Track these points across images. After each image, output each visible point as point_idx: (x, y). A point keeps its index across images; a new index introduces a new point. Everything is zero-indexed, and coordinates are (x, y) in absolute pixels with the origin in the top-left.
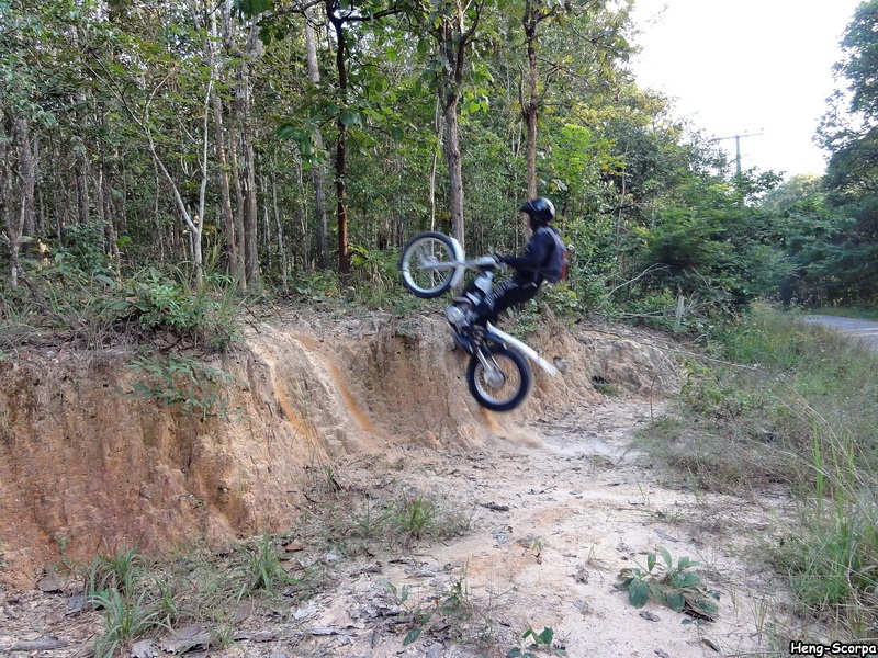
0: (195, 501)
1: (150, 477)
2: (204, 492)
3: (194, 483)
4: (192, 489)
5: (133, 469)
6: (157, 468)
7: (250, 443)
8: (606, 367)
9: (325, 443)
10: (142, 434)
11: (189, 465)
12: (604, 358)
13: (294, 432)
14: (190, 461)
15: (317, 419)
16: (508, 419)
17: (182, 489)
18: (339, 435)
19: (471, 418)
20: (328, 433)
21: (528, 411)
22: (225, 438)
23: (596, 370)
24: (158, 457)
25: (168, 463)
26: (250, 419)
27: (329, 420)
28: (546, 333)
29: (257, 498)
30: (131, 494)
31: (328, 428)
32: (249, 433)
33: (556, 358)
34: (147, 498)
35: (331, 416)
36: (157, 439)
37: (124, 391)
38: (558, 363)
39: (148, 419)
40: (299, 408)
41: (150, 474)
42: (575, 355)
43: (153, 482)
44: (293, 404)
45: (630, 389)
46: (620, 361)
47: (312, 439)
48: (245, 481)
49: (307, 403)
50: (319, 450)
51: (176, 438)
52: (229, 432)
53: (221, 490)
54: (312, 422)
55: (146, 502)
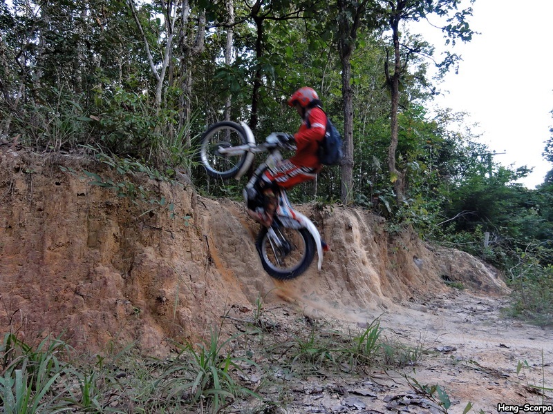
0: (132, 308)
1: (89, 277)
2: (141, 301)
3: (133, 289)
4: (129, 296)
5: (72, 267)
6: (97, 269)
7: (189, 263)
8: (451, 269)
9: (246, 291)
10: (86, 235)
11: (129, 272)
12: (448, 262)
13: (220, 278)
14: (131, 268)
15: (240, 270)
16: (388, 293)
17: (119, 293)
18: (258, 286)
19: (366, 286)
20: (248, 283)
21: (401, 292)
22: (167, 252)
23: (443, 271)
24: (100, 259)
25: (109, 267)
26: (191, 243)
27: (250, 272)
28: (407, 237)
29: (194, 314)
30: (66, 291)
31: (249, 279)
32: (190, 254)
33: (414, 257)
34: (83, 296)
35: (252, 269)
36: (101, 243)
37: (76, 192)
38: (416, 261)
39: (95, 223)
40: (226, 258)
41: (89, 274)
42: (427, 258)
43: (91, 282)
44: (221, 255)
45: (473, 286)
46: (461, 265)
47: (235, 286)
48: (184, 296)
49: (231, 255)
50: (242, 296)
51: (120, 245)
52: (172, 247)
53: (159, 300)
54: (235, 272)
55: (81, 301)
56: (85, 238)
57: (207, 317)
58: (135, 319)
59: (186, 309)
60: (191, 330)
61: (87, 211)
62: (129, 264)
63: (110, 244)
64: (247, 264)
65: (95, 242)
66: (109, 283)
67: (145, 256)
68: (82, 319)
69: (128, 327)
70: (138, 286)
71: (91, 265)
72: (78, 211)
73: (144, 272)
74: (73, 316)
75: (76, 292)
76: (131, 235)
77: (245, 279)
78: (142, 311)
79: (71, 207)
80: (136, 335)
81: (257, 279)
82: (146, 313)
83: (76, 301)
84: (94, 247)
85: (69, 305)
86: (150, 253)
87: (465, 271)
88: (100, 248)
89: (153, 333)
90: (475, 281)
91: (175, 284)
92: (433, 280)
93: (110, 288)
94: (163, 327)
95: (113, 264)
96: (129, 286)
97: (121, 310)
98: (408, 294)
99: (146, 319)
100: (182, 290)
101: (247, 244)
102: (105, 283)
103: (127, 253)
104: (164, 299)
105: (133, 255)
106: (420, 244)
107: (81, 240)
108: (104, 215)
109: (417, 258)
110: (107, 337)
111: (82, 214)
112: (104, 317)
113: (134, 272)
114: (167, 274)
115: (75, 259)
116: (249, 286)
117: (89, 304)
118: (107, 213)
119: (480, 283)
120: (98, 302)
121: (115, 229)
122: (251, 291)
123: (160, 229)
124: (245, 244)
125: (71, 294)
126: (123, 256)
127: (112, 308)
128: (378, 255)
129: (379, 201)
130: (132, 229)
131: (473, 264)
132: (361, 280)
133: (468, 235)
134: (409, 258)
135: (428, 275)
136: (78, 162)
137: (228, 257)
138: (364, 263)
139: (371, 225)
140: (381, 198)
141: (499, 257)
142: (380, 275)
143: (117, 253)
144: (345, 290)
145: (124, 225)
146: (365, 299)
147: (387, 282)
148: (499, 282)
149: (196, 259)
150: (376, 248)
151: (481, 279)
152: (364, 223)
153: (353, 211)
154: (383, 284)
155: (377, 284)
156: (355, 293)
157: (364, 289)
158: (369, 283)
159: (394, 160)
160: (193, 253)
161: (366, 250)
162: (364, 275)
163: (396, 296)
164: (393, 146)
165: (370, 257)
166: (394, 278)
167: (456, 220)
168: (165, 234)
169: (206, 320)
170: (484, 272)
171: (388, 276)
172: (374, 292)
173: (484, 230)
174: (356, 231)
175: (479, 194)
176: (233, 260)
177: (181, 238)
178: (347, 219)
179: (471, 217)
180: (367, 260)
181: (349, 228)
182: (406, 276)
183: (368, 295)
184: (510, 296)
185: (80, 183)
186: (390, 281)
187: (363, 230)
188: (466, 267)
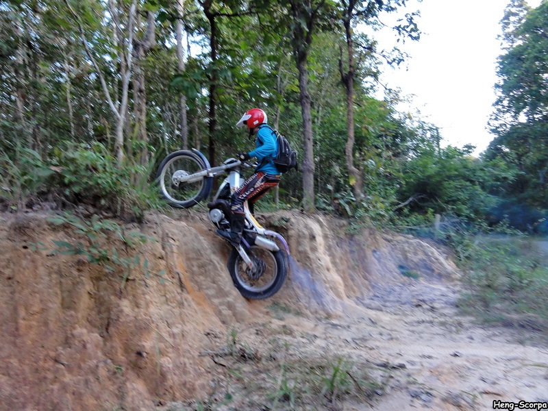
0: (113, 367)
1: (67, 342)
2: (121, 357)
3: (112, 347)
4: (109, 354)
5: (49, 334)
6: (75, 332)
8: (406, 258)
9: (219, 313)
10: (60, 297)
11: (107, 329)
12: (404, 252)
13: (193, 304)
14: (108, 325)
15: (211, 292)
16: (352, 294)
17: (100, 354)
18: (230, 306)
20: (221, 304)
21: (364, 289)
23: (400, 261)
24: (76, 321)
25: (86, 327)
27: (221, 293)
28: (366, 232)
29: (174, 362)
30: (45, 360)
31: (220, 300)
32: (164, 299)
33: (374, 251)
34: (63, 364)
35: (223, 289)
36: (75, 302)
37: (44, 253)
38: (375, 255)
39: (67, 282)
40: (196, 282)
41: (67, 338)
42: (385, 249)
43: (70, 347)
44: (193, 280)
45: (427, 274)
46: (416, 254)
47: (208, 310)
49: (202, 278)
50: (215, 319)
51: (95, 302)
53: (139, 354)
54: (207, 295)
55: (61, 369)
56: (58, 301)
57: (186, 360)
58: (117, 378)
59: (166, 359)
60: (173, 379)
61: (60, 273)
62: (106, 323)
63: (85, 302)
64: (218, 285)
65: (68, 304)
66: (88, 346)
67: (122, 311)
68: (64, 388)
69: (111, 388)
70: (117, 343)
71: (68, 328)
72: (50, 274)
73: (122, 329)
74: (56, 386)
75: (56, 361)
76: (106, 289)
77: (216, 301)
78: (123, 369)
79: (42, 271)
80: (121, 395)
81: (228, 299)
82: (127, 369)
83: (57, 370)
84: (69, 308)
85: (50, 376)
86: (126, 305)
87: (420, 259)
88: (75, 309)
89: (136, 389)
90: (429, 269)
92: (391, 272)
93: (90, 351)
94: (145, 380)
95: (90, 322)
96: (108, 344)
97: (102, 372)
98: (369, 291)
99: (128, 376)
101: (217, 264)
102: (84, 346)
103: (103, 309)
104: (145, 354)
105: (109, 310)
106: (378, 237)
107: (55, 305)
108: (75, 273)
110: (91, 402)
111: (54, 276)
112: (86, 382)
113: (112, 329)
114: (143, 328)
115: (52, 326)
116: (221, 308)
117: (70, 371)
118: (79, 270)
119: (433, 271)
120: (80, 367)
121: (89, 286)
122: (224, 312)
124: (214, 265)
125: (51, 363)
126: (99, 312)
127: (94, 371)
128: (341, 259)
129: (340, 204)
130: (105, 283)
131: (426, 251)
133: (420, 217)
134: (369, 253)
135: (386, 267)
136: (44, 221)
137: (199, 280)
138: (328, 270)
139: (333, 230)
140: (341, 202)
141: (449, 237)
142: (344, 279)
143: (92, 309)
145: (97, 279)
147: (351, 282)
148: (449, 266)
149: (171, 302)
150: (338, 252)
151: (434, 267)
152: (327, 229)
153: (314, 217)
154: (346, 286)
155: (341, 289)
157: (329, 297)
158: (334, 289)
159: (352, 158)
160: (167, 296)
161: (329, 255)
162: (328, 282)
163: (359, 295)
164: (350, 144)
165: (334, 263)
166: (356, 277)
167: (409, 204)
168: (140, 284)
169: (185, 364)
170: (437, 259)
171: (350, 275)
172: (339, 296)
173: (434, 213)
174: (320, 239)
175: (429, 177)
176: (204, 283)
178: (311, 229)
179: (423, 200)
180: (330, 266)
181: (313, 238)
182: (366, 270)
184: (460, 280)
185: (49, 241)
186: (353, 280)
187: (325, 237)
188: (421, 256)
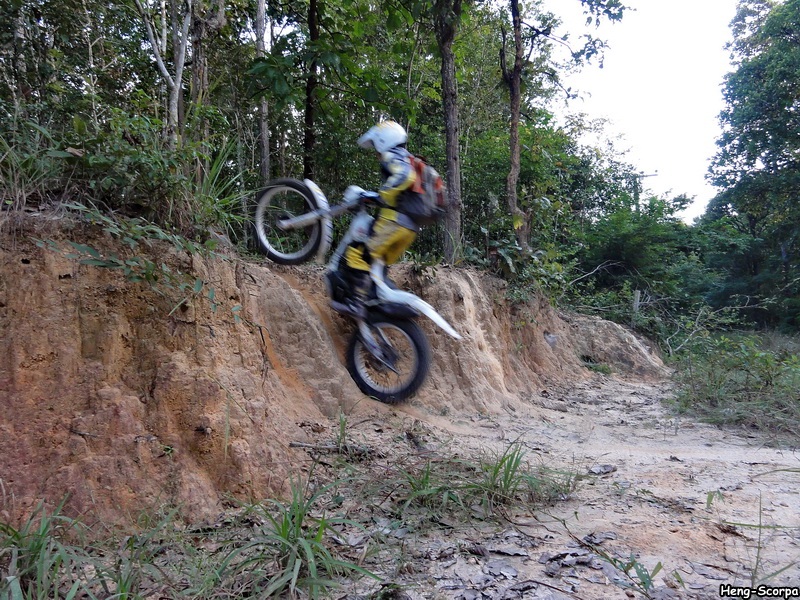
0: (160, 447)
1: (89, 406)
2: (174, 435)
3: (159, 418)
4: (154, 429)
5: (61, 391)
6: (101, 391)
7: (239, 370)
8: (593, 346)
9: (318, 399)
10: (79, 340)
11: (151, 392)
12: (589, 337)
13: (279, 383)
14: (154, 386)
15: (307, 369)
16: (515, 388)
17: (140, 426)
18: (335, 391)
19: (484, 380)
20: (321, 387)
21: (530, 383)
22: (206, 357)
23: (583, 349)
24: (104, 376)
25: (119, 387)
26: (240, 339)
27: (322, 371)
28: (536, 304)
29: (253, 448)
30: (55, 430)
31: (321, 382)
32: (238, 358)
33: (546, 333)
34: (83, 436)
35: (324, 366)
36: (103, 350)
37: (56, 272)
38: (547, 337)
39: (91, 319)
40: (285, 354)
41: (89, 400)
42: (561, 332)
43: (94, 413)
44: (278, 349)
45: (622, 368)
46: (606, 340)
47: (302, 393)
48: (236, 422)
49: (293, 348)
50: (312, 407)
51: (133, 352)
52: (212, 349)
53: (201, 431)
54: (301, 372)
55: (81, 443)
56: (76, 344)
57: (271, 448)
58: (166, 463)
59: (241, 441)
60: (251, 472)
61: (77, 302)
62: (151, 381)
63: (117, 351)
64: (318, 360)
65: (93, 350)
66: (122, 412)
67: (174, 367)
68: (85, 470)
69: (157, 477)
70: (167, 413)
71: (92, 386)
72: (63, 303)
73: (174, 392)
74: (72, 468)
75: (72, 430)
76: (149, 335)
77: (315, 382)
78: (176, 450)
79: (51, 297)
80: (172, 488)
81: (332, 381)
82: (182, 452)
83: (74, 444)
84: (93, 357)
85: (63, 451)
86: (181, 360)
87: (612, 348)
88: (102, 359)
89: (196, 482)
90: (624, 361)
91: (222, 405)
92: (570, 363)
93: (125, 420)
94: (209, 471)
95: (125, 381)
96: (153, 414)
97: (144, 452)
98: (538, 385)
99: (183, 462)
100: (233, 412)
101: (316, 329)
102: (116, 413)
103: (145, 364)
104: (209, 430)
105: (154, 366)
106: (551, 313)
107: (71, 350)
108: (103, 307)
109: (548, 334)
110: (126, 494)
111: (70, 307)
112: (119, 465)
113: (159, 392)
114: (209, 392)
115: (65, 379)
116: (321, 392)
117: (94, 446)
118: (109, 303)
119: (632, 364)
120: (109, 442)
121: (123, 328)
122: (325, 398)
123: (193, 324)
124: (312, 330)
125: (64, 433)
126: (140, 368)
127: (131, 449)
128: (499, 335)
129: (499, 256)
130: (149, 325)
131: (622, 337)
132: (478, 372)
133: (612, 294)
134: (538, 334)
135: (563, 356)
136: (55, 225)
137: (289, 351)
138: (481, 348)
139: (489, 292)
140: (501, 252)
141: (652, 323)
142: (503, 362)
143: (129, 364)
144: (457, 389)
145: (137, 320)
146: (485, 400)
147: (512, 372)
148: (655, 361)
149: (249, 364)
150: (496, 326)
151: (633, 358)
152: (478, 290)
153: (463, 274)
154: (506, 375)
155: (500, 377)
156: (471, 392)
157: (481, 386)
158: (489, 375)
159: (515, 195)
160: (244, 355)
161: (483, 328)
162: (482, 365)
163: (523, 389)
164: (514, 175)
165: (489, 339)
166: (520, 366)
167: (596, 274)
168: (201, 330)
169: (270, 453)
170: (637, 349)
171: (512, 363)
172: (496, 387)
173: (633, 288)
174: (469, 303)
175: (626, 237)
176: (296, 355)
177: (225, 334)
178: (456, 286)
179: (616, 270)
180: (484, 343)
181: (459, 299)
182: (535, 360)
183: (488, 393)
184: (671, 379)
185: (62, 258)
186: (515, 369)
187: (477, 301)
188: (614, 342)
